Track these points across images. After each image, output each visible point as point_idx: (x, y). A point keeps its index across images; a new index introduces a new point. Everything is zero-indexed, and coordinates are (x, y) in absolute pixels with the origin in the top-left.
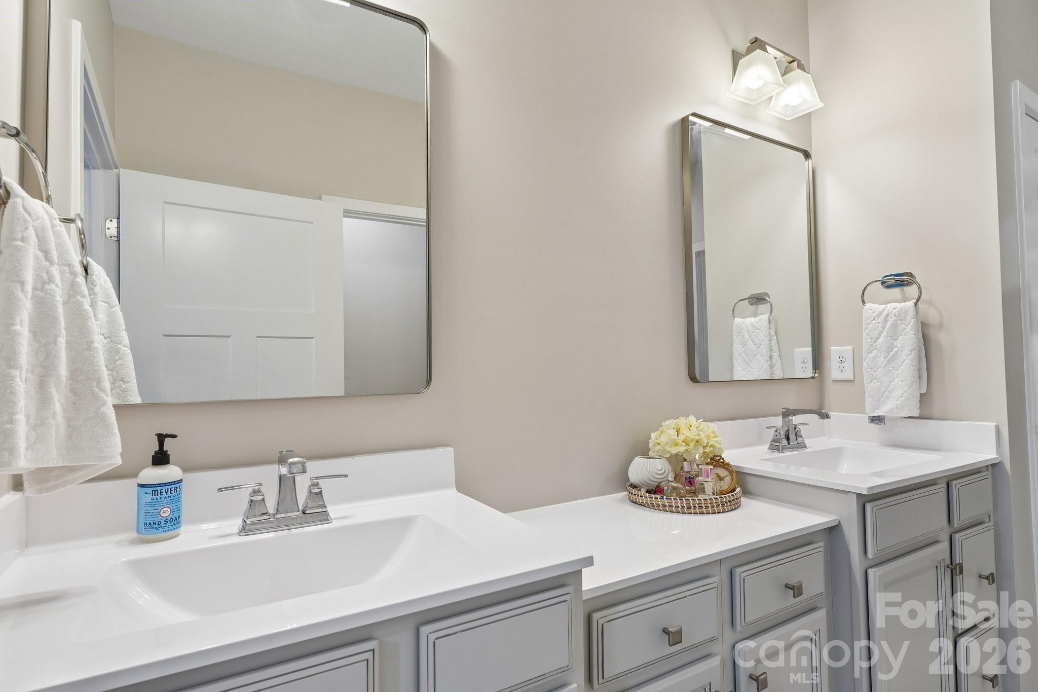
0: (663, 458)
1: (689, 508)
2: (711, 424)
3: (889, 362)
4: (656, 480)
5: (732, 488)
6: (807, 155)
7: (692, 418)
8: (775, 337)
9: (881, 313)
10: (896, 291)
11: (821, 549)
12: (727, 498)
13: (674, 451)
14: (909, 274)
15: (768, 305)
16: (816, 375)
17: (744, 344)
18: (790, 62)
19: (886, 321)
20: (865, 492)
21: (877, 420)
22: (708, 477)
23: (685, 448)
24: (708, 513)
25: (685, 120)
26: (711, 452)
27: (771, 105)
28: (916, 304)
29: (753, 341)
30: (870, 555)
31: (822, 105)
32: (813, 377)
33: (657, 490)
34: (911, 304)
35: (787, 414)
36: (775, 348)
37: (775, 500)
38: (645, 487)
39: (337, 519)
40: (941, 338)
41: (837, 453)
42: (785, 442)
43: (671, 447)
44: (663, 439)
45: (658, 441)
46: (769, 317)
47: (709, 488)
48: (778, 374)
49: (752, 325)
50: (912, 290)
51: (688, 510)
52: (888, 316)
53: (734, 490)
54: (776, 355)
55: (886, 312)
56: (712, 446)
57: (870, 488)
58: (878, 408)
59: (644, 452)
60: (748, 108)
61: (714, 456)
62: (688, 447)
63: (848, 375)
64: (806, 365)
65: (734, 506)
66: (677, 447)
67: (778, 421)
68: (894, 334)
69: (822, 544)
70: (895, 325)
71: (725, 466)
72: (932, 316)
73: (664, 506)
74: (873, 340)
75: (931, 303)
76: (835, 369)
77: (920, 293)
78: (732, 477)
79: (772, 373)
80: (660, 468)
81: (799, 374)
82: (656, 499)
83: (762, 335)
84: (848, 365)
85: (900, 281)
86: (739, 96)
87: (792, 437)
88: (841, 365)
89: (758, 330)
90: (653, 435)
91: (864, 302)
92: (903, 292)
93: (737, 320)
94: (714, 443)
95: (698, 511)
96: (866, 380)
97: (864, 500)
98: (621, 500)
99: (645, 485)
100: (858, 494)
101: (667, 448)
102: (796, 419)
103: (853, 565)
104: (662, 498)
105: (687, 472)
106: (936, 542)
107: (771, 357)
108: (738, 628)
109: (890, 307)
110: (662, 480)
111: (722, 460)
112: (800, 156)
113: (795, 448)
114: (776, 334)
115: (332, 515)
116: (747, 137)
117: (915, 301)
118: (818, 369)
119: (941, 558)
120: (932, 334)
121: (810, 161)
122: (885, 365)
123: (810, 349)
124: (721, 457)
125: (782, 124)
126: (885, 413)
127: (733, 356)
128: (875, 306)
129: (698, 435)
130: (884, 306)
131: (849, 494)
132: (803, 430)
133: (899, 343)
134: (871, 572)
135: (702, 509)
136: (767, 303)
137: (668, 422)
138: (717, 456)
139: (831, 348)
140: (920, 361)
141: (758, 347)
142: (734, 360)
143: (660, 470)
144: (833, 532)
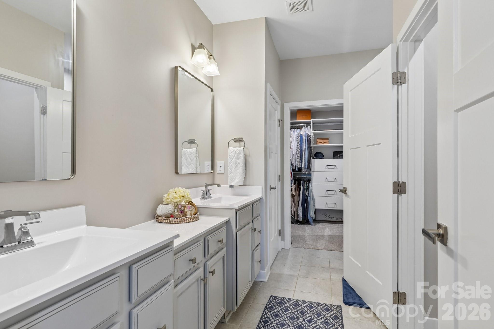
0: (170, 205)
1: (185, 221)
2: (188, 190)
3: (236, 167)
4: (170, 213)
5: (195, 213)
6: (212, 90)
7: (180, 188)
8: (198, 157)
9: (234, 151)
10: (237, 144)
11: (226, 228)
12: (196, 216)
13: (175, 201)
14: (241, 138)
15: (196, 144)
16: (213, 172)
17: (186, 160)
18: (210, 55)
19: (235, 153)
20: (237, 208)
21: (231, 187)
22: (189, 209)
23: (179, 199)
24: (191, 222)
25: (176, 68)
26: (189, 200)
27: (203, 69)
28: (244, 148)
29: (190, 158)
30: (238, 228)
31: (219, 74)
32: (211, 172)
33: (171, 216)
34: (242, 148)
35: (206, 186)
36: (198, 161)
37: (210, 215)
38: (164, 216)
39: (38, 244)
40: (249, 159)
41: (220, 199)
42: (206, 196)
43: (174, 200)
44: (170, 197)
45: (168, 198)
46: (196, 149)
47: (189, 213)
48: (199, 172)
49: (190, 152)
50: (242, 144)
51: (185, 222)
52: (236, 152)
53: (196, 214)
54: (198, 164)
55: (235, 150)
56: (189, 198)
57: (239, 207)
58: (232, 183)
59: (162, 202)
60: (195, 68)
61: (189, 201)
62: (180, 199)
63: (222, 172)
64: (208, 168)
65: (197, 219)
66: (176, 199)
67: (203, 188)
68: (237, 158)
69: (225, 227)
70: (238, 155)
71: (193, 205)
72: (247, 153)
73: (175, 221)
74: (231, 160)
75: (247, 148)
76: (218, 170)
77: (245, 145)
78: (195, 210)
79: (197, 171)
80: (170, 208)
81: (206, 171)
82: (172, 219)
83: (194, 156)
84: (223, 168)
85: (239, 140)
86: (194, 63)
87: (208, 194)
88: (220, 168)
89: (192, 154)
90: (165, 196)
91: (229, 147)
92: (240, 144)
93: (184, 149)
94: (190, 197)
95: (187, 221)
96: (229, 173)
97: (237, 210)
98: (154, 222)
99: (164, 215)
100: (235, 209)
101: (172, 200)
102: (209, 187)
103: (233, 231)
104: (174, 219)
105: (180, 209)
106: (250, 223)
107: (196, 164)
108: (207, 257)
109: (237, 148)
110: (172, 212)
111: (192, 203)
112: (210, 89)
113: (209, 198)
114: (198, 155)
115: (35, 242)
116: (192, 77)
117: (243, 147)
118: (213, 169)
119: (251, 227)
120: (247, 158)
121: (213, 93)
122: (235, 168)
123: (211, 162)
124: (192, 202)
125: (206, 77)
126: (234, 184)
127: (181, 164)
128: (232, 148)
129: (184, 194)
130: (235, 148)
131: (233, 209)
132: (211, 192)
133: (239, 161)
134: (238, 233)
135: (189, 221)
136: (195, 143)
137: (171, 190)
138: (191, 201)
139: (218, 162)
140: (244, 167)
141: (192, 161)
142: (182, 166)
143: (171, 209)
144: (228, 222)
